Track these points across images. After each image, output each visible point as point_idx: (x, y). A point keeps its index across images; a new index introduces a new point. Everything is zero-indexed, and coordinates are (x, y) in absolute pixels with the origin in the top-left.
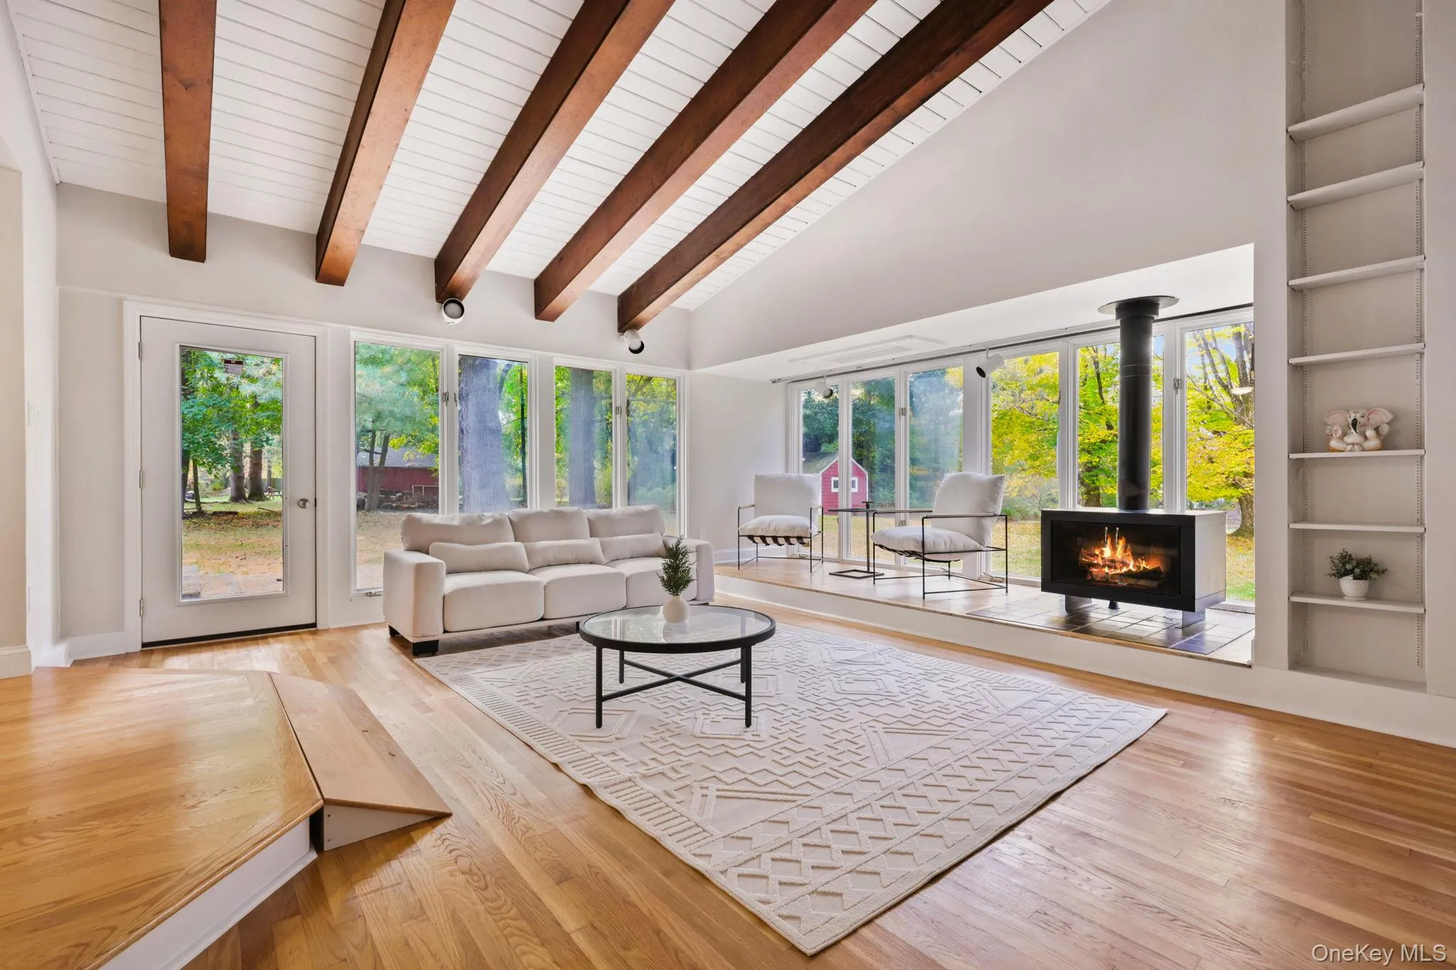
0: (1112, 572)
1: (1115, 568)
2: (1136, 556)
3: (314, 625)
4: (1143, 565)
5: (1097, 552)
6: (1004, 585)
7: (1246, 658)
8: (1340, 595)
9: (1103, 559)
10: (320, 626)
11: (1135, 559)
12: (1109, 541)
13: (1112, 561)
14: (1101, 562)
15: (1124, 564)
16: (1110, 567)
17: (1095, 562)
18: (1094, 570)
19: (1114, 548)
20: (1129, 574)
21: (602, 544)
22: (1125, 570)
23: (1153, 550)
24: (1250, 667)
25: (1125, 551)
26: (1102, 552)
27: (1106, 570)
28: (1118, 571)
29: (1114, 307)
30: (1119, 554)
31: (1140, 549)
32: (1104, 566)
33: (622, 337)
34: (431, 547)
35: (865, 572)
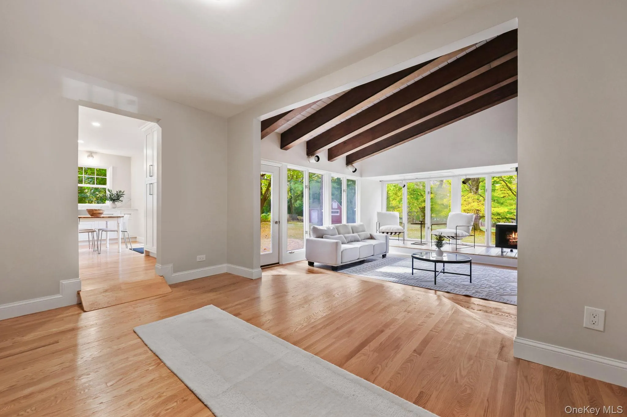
3: (278, 263)
5: (511, 236)
6: (474, 246)
10: (280, 263)
12: (513, 233)
13: (515, 238)
14: (512, 238)
16: (514, 239)
18: (510, 240)
19: (515, 235)
21: (359, 235)
26: (512, 236)
27: (513, 240)
29: (515, 168)
33: (347, 167)
34: (324, 237)
35: (421, 243)
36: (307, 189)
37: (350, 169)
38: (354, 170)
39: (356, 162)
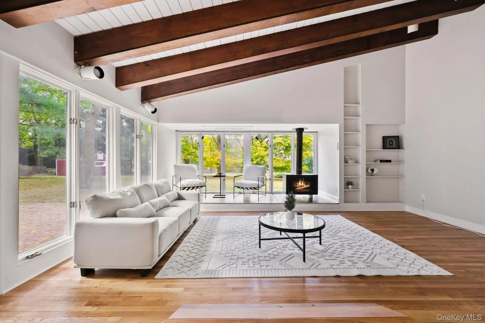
0: (301, 188)
1: (302, 187)
2: (306, 184)
4: (307, 186)
5: (298, 184)
6: (265, 194)
7: (338, 202)
8: (348, 188)
9: (299, 185)
11: (306, 185)
12: (300, 181)
13: (301, 186)
14: (299, 186)
15: (303, 186)
16: (301, 187)
17: (297, 186)
18: (297, 188)
19: (301, 183)
20: (304, 188)
22: (304, 187)
23: (309, 183)
24: (338, 204)
25: (304, 183)
26: (299, 184)
27: (300, 188)
28: (302, 188)
29: (295, 129)
30: (302, 184)
31: (307, 183)
32: (299, 187)
33: (144, 104)
34: (118, 213)
35: (220, 195)
36: (73, 126)
37: (148, 108)
38: (154, 110)
39: (155, 101)
